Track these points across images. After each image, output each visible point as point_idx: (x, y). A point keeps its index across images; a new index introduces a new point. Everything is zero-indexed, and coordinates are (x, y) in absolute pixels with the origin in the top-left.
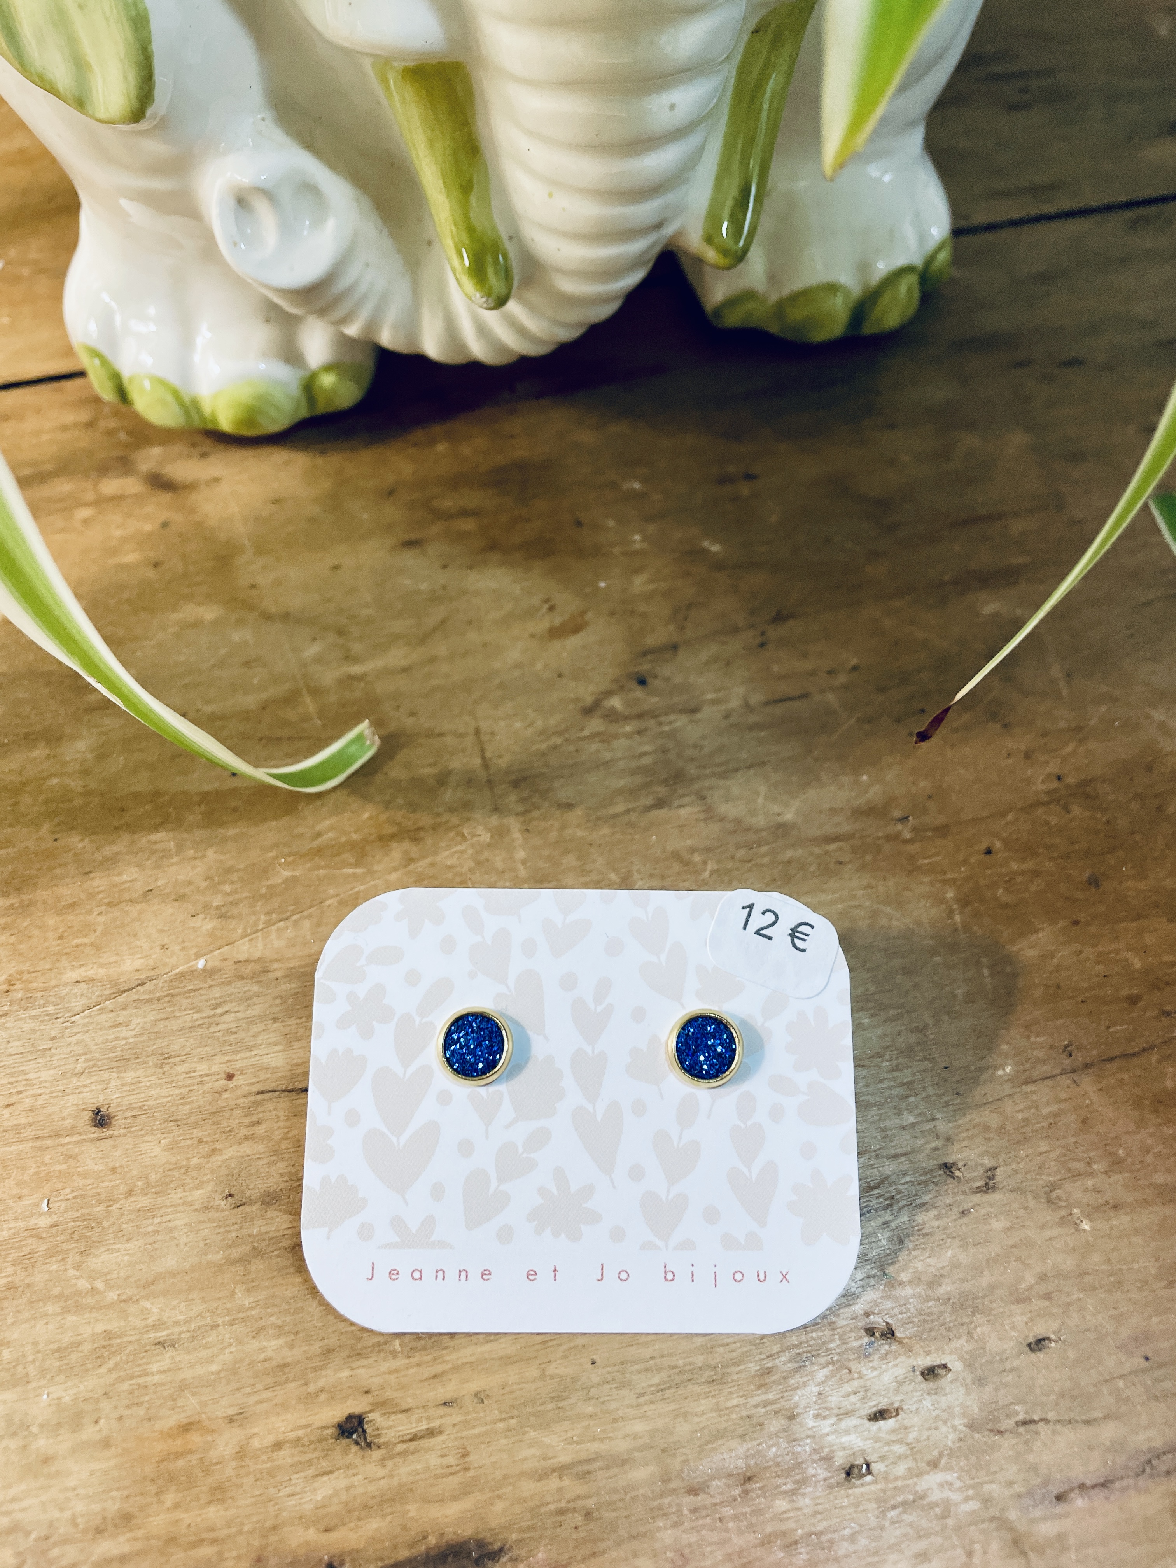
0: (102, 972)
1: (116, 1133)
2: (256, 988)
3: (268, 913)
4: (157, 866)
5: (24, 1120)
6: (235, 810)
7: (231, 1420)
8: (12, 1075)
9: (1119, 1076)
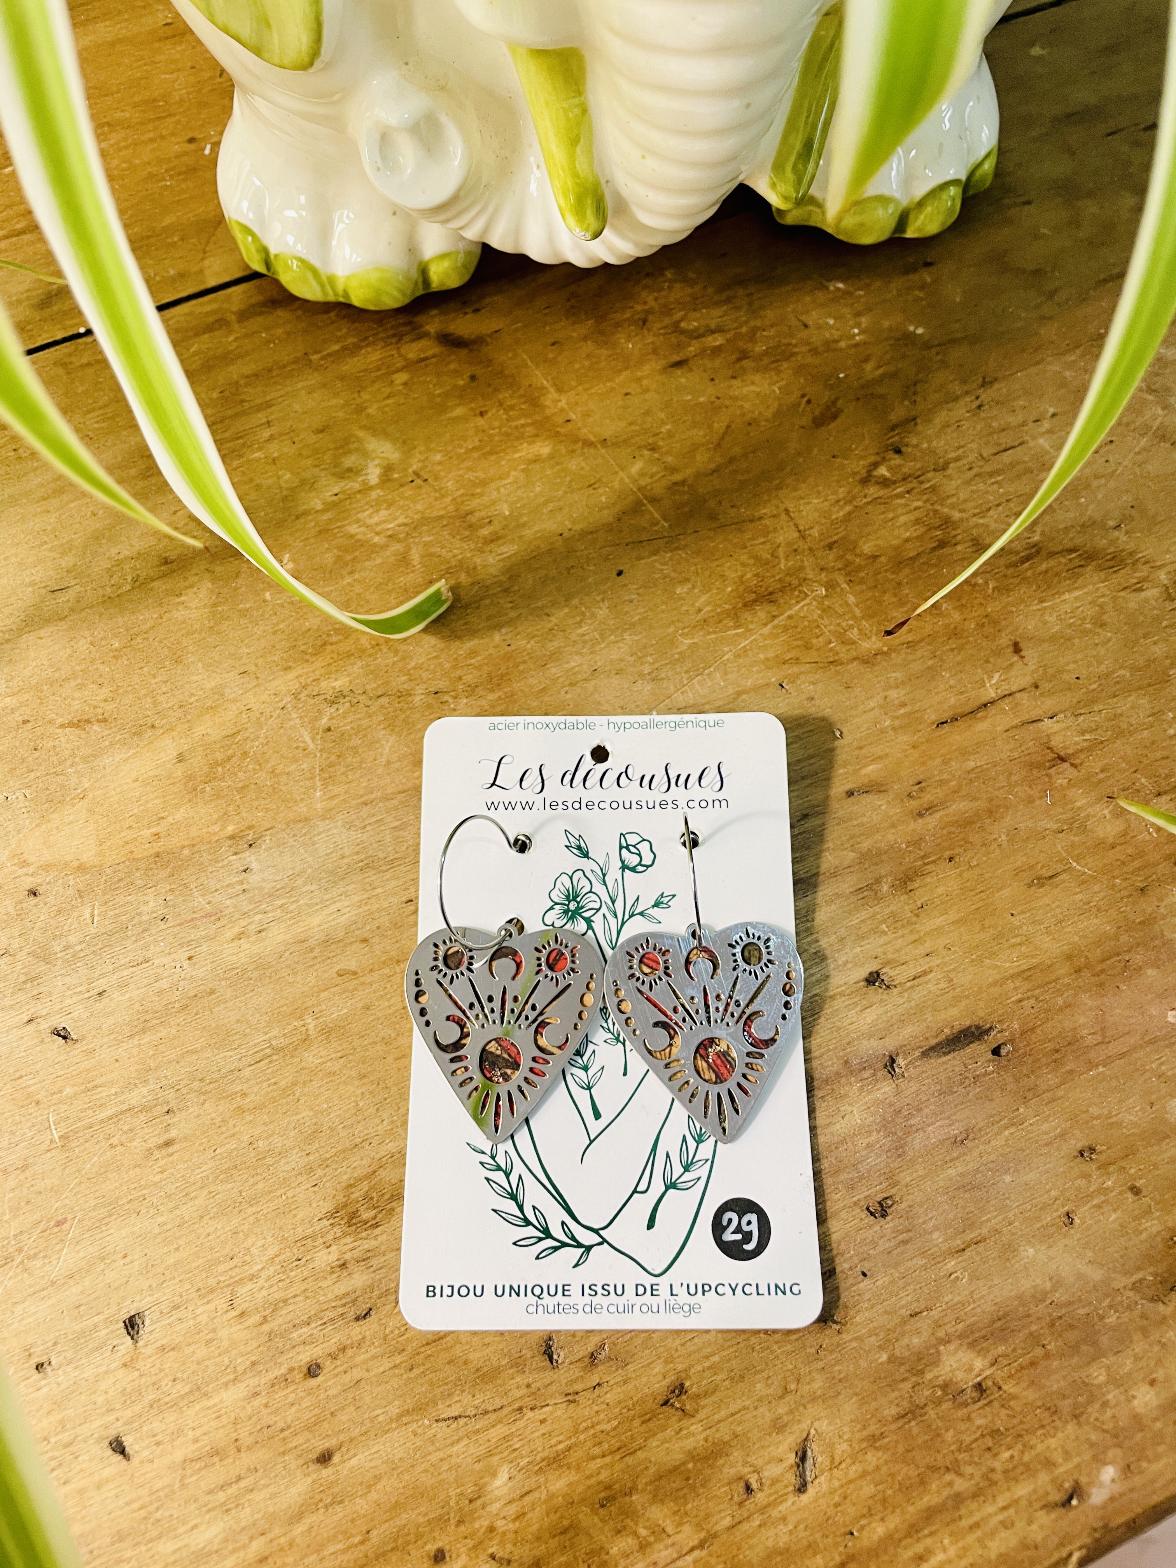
3: (687, 671)
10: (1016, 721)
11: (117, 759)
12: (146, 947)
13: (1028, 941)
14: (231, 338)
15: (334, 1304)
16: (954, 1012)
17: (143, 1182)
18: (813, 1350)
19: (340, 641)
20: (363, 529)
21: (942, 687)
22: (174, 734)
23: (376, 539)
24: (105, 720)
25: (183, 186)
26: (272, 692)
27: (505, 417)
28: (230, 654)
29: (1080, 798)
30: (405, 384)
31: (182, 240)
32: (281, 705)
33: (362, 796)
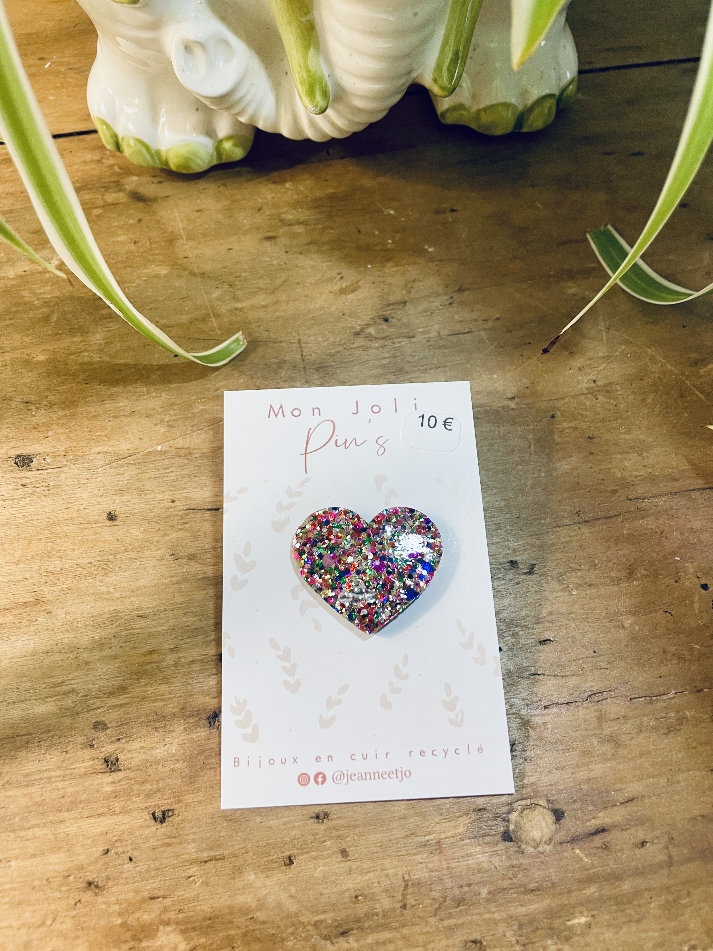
0: (111, 449)
1: (119, 524)
2: (186, 461)
3: (192, 426)
4: (136, 400)
5: (74, 515)
6: (176, 374)
7: (172, 650)
8: (68, 494)
9: (601, 527)
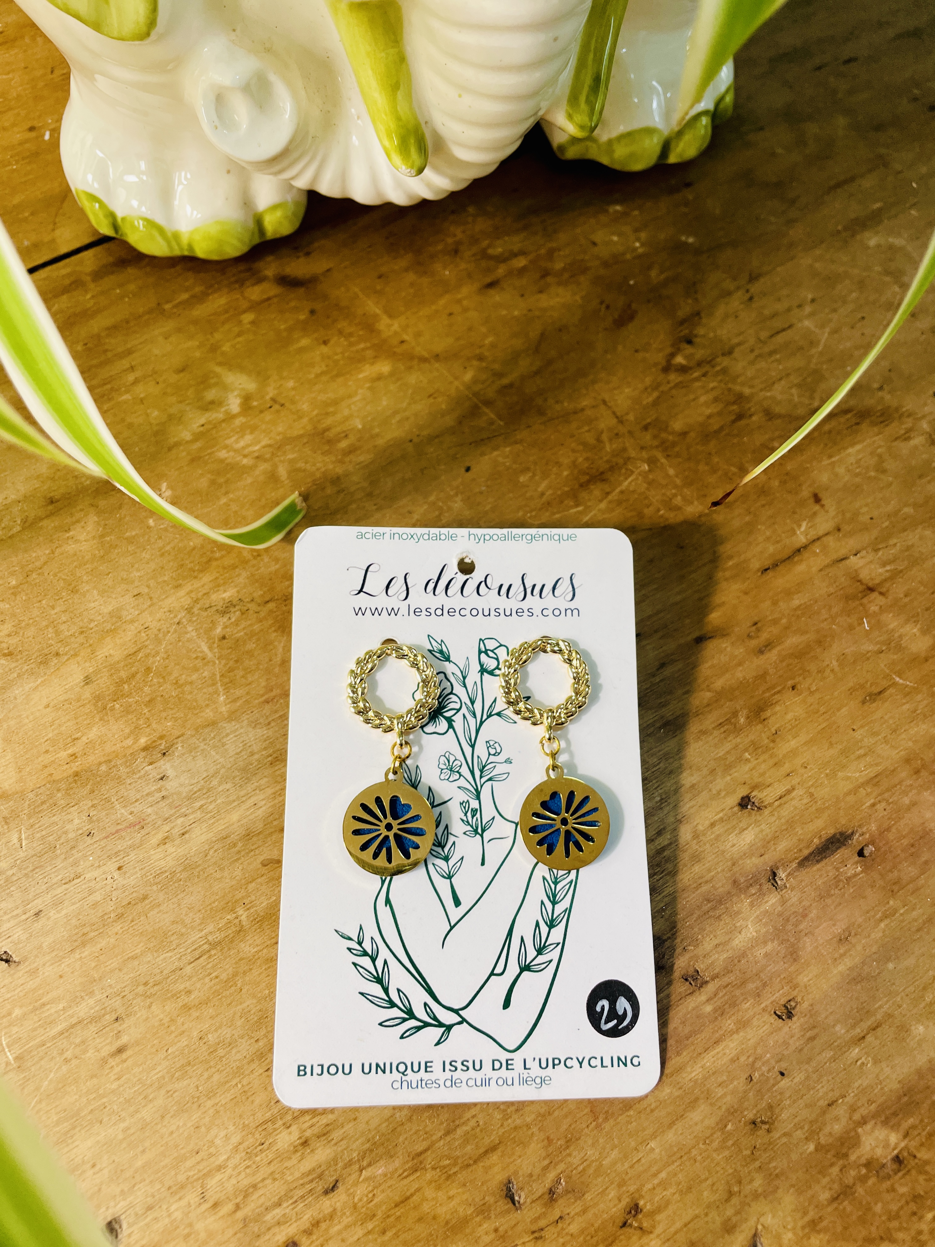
10: (827, 561)
11: (27, 688)
12: (75, 864)
13: (871, 751)
14: (88, 296)
15: (301, 1182)
16: (819, 823)
17: (101, 1091)
18: (748, 1152)
19: (222, 557)
20: (231, 454)
21: (761, 539)
22: (79, 658)
23: (245, 461)
24: (10, 654)
25: (29, 168)
26: (166, 610)
27: (345, 343)
28: (122, 579)
29: (892, 621)
30: (253, 323)
31: (32, 214)
32: (176, 620)
33: (262, 695)
